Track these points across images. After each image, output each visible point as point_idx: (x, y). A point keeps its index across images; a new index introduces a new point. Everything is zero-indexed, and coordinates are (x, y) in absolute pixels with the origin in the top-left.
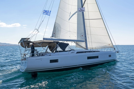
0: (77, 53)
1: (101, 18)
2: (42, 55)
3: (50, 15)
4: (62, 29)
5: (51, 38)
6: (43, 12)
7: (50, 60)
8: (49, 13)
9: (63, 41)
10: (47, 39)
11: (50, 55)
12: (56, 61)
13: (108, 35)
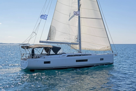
0: (68, 56)
1: (101, 18)
2: (39, 57)
3: (46, 20)
4: (57, 31)
5: (46, 41)
6: (40, 17)
7: (44, 62)
8: (46, 17)
9: (57, 44)
10: (43, 42)
11: (44, 58)
12: (49, 62)
13: (107, 37)
